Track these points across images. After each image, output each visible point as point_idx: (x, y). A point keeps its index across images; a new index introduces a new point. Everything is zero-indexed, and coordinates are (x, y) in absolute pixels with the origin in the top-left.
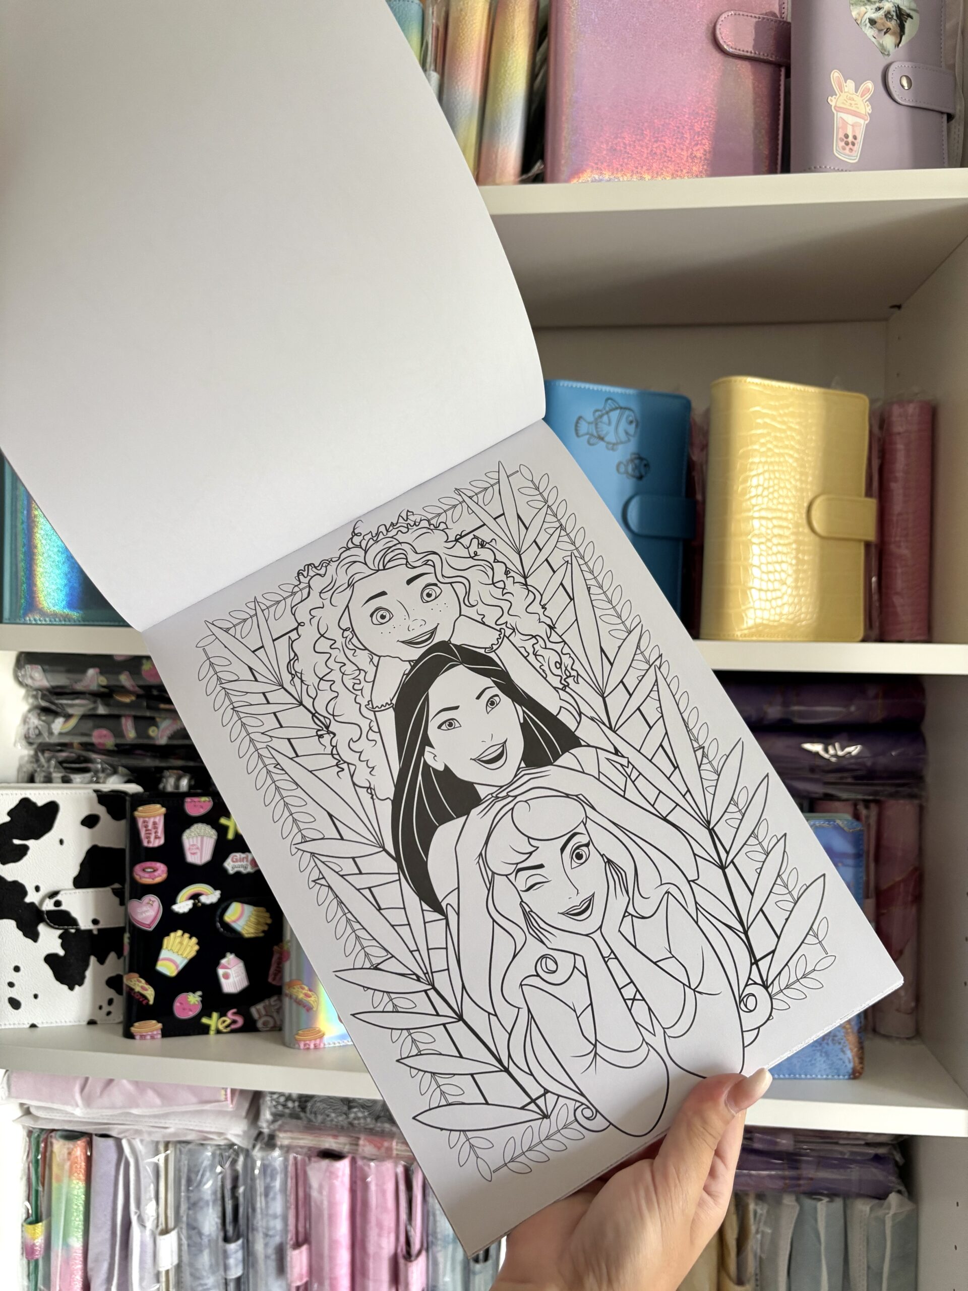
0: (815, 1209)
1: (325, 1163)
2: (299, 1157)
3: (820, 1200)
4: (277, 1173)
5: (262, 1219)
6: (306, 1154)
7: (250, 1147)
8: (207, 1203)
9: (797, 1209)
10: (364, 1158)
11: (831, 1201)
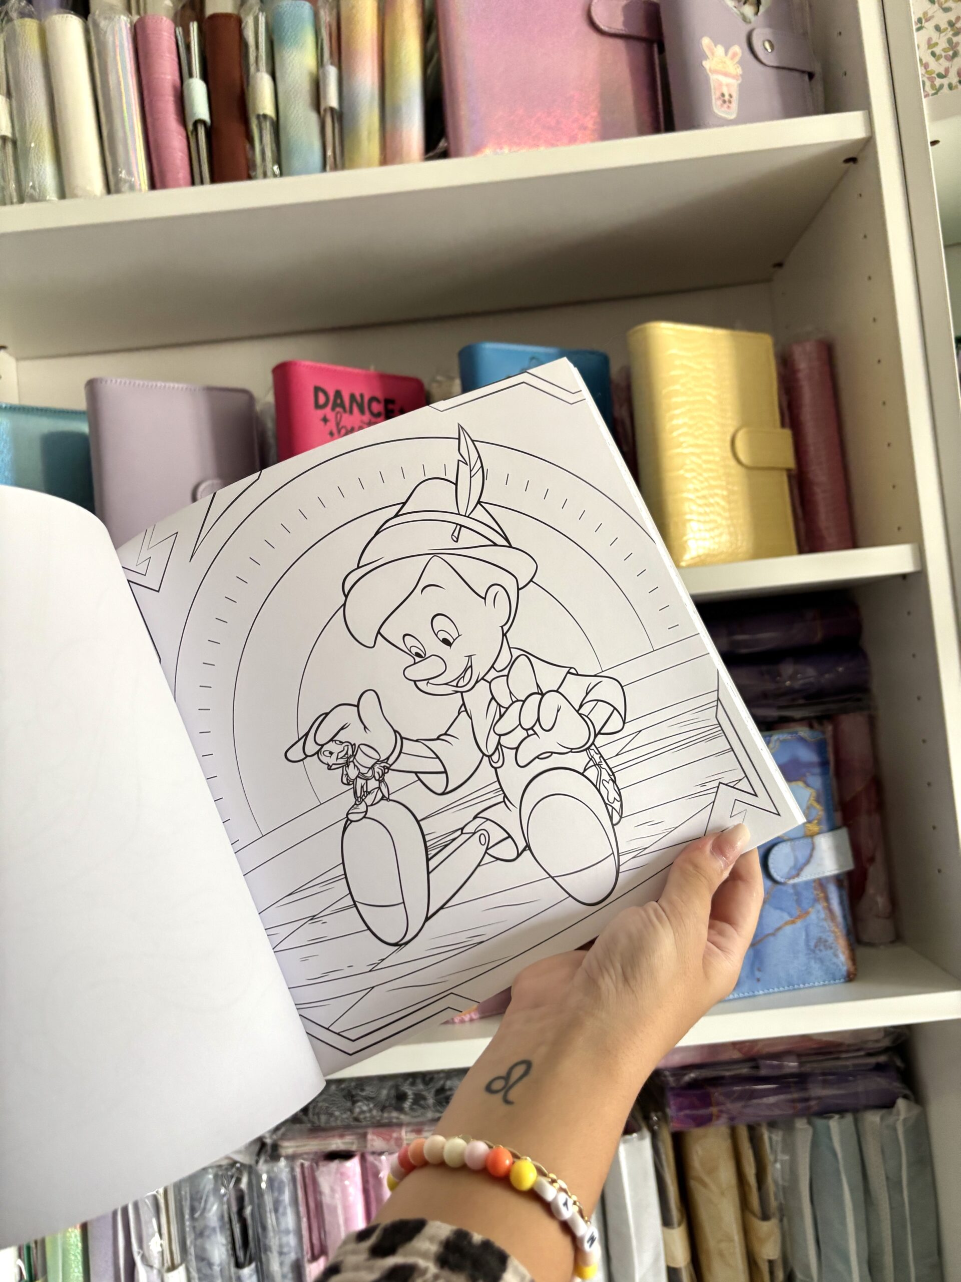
0: (828, 1128)
1: (334, 1165)
2: (307, 1164)
3: (831, 1118)
4: (284, 1186)
5: (275, 1237)
6: (313, 1160)
7: (253, 1162)
8: (214, 1229)
9: (810, 1131)
10: (373, 1153)
11: (842, 1117)
